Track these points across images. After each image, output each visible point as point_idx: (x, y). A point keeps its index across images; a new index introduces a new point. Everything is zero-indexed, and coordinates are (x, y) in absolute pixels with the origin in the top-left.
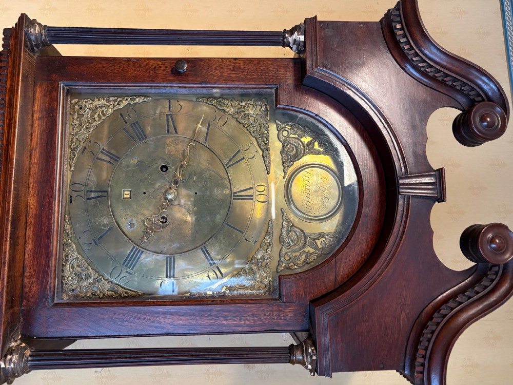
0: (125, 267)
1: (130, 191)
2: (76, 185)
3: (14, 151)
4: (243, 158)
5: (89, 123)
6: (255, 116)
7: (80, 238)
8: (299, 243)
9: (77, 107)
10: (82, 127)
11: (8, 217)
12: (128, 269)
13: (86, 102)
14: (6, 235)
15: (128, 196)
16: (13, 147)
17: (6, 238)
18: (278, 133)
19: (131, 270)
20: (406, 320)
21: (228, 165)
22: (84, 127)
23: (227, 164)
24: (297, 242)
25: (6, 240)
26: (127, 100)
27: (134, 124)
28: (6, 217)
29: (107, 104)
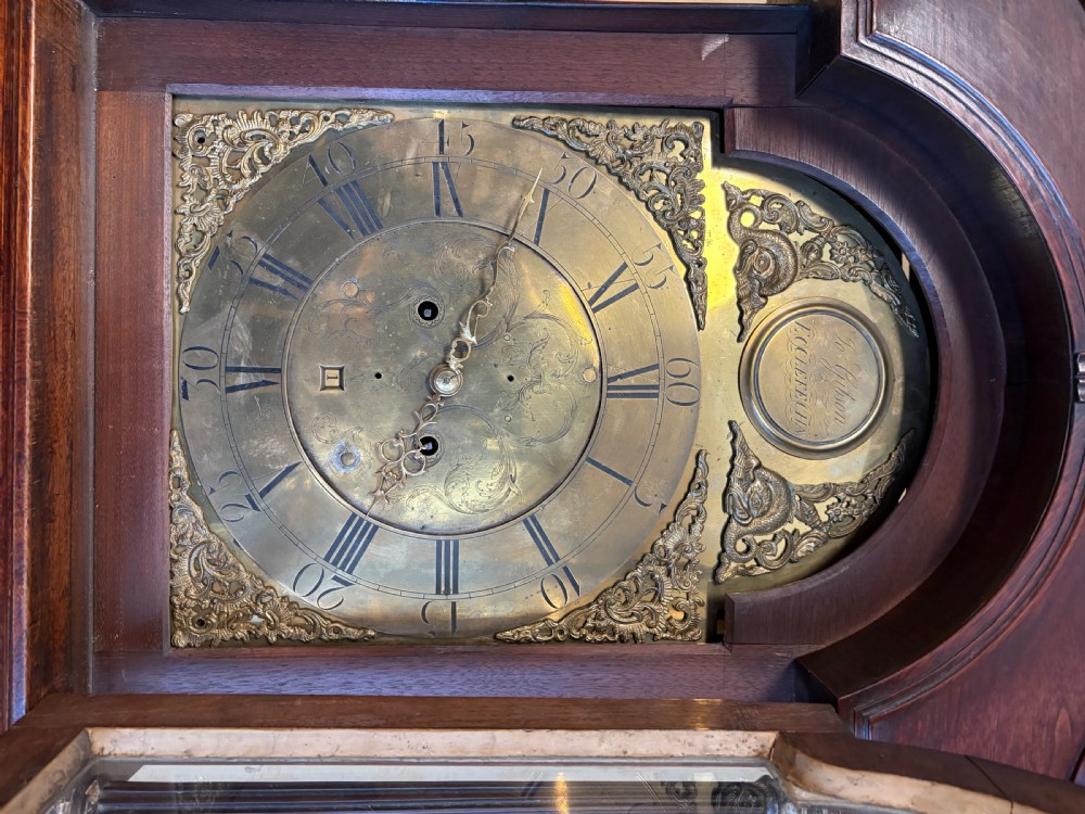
0: (333, 568)
1: (341, 370)
2: (197, 352)
3: (25, 267)
4: (636, 287)
5: (226, 182)
6: (668, 171)
7: (212, 491)
8: (772, 511)
9: (190, 137)
10: (208, 193)
11: (22, 449)
12: (340, 572)
13: (215, 123)
14: (20, 497)
15: (336, 383)
16: (24, 256)
17: (20, 506)
18: (730, 218)
19: (348, 575)
20: (1069, 730)
21: (595, 305)
22: (213, 194)
23: (591, 302)
24: (769, 506)
25: (21, 514)
26: (326, 119)
27: (346, 186)
28: (16, 451)
29: (272, 130)
